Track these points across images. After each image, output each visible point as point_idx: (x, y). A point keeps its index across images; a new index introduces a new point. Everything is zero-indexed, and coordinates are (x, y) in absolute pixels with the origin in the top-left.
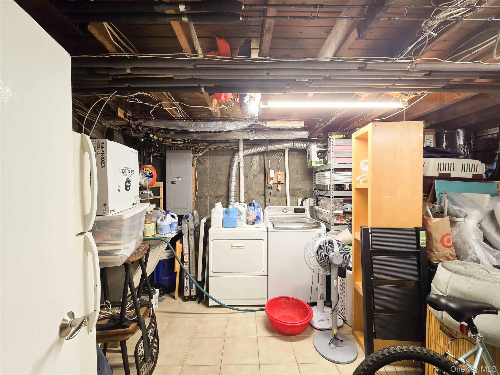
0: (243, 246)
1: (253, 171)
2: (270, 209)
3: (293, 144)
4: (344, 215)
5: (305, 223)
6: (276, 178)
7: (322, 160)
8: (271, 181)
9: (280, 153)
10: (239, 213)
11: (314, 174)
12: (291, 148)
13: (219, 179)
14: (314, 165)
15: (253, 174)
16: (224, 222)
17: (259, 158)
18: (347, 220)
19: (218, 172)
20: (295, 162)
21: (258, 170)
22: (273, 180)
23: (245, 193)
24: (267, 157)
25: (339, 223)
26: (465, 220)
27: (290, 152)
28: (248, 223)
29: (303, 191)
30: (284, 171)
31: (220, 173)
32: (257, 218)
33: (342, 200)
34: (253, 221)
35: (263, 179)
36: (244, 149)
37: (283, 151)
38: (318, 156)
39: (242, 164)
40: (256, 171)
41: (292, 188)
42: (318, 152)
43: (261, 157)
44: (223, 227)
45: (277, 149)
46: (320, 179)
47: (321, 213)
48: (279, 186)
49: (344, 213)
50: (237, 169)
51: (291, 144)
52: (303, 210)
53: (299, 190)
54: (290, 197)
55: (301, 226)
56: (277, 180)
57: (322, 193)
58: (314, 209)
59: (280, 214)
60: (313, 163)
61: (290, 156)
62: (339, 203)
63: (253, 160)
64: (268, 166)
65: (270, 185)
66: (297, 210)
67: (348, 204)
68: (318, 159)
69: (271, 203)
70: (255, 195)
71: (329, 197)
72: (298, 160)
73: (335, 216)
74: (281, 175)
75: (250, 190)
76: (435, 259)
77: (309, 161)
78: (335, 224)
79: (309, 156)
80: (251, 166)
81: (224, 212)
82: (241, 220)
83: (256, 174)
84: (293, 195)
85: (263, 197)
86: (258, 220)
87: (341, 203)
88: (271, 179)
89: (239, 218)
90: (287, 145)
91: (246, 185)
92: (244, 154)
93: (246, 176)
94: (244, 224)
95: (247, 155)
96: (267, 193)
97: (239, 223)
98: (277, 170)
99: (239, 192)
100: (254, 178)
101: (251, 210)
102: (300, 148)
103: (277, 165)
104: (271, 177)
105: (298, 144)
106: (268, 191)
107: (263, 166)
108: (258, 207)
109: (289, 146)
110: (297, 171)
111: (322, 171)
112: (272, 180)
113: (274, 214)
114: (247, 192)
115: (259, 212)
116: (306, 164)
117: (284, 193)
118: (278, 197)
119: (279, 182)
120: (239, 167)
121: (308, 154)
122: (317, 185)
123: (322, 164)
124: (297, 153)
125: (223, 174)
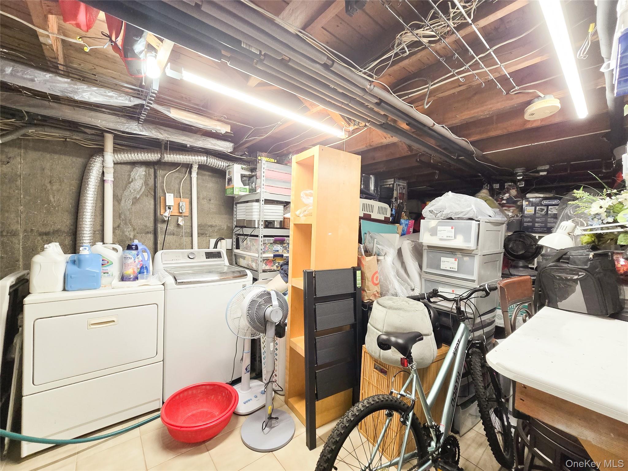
0: (114, 321)
1: (132, 191)
2: (165, 254)
3: (205, 158)
4: (274, 259)
5: (222, 273)
6: (176, 207)
7: (247, 187)
8: (168, 211)
9: (184, 170)
10: (105, 263)
11: (234, 206)
12: (202, 164)
13: (52, 200)
14: (237, 192)
15: (132, 197)
16: (69, 280)
17: (145, 171)
18: (277, 264)
19: (49, 186)
20: (206, 186)
21: (143, 190)
22: (172, 209)
23: (114, 229)
24: (160, 173)
25: (268, 270)
26: (385, 258)
27: (200, 171)
28: (123, 278)
29: (218, 228)
30: (190, 198)
31: (54, 188)
32: (143, 270)
33: (272, 240)
34: (135, 275)
35: (152, 207)
36: (115, 151)
37: (188, 167)
38: (242, 181)
39: (109, 177)
40: (138, 193)
41: (201, 224)
42: (243, 176)
43: (149, 170)
44: (64, 290)
45: (179, 162)
46: (245, 213)
47: (244, 258)
48: (180, 219)
49: (275, 256)
50: (98, 184)
51: (202, 159)
52: (218, 255)
53: (211, 226)
54: (198, 237)
55: (216, 277)
56: (177, 211)
57: (247, 231)
58: (233, 253)
59: (184, 261)
60: (235, 190)
61: (200, 177)
62: (269, 244)
63: (133, 174)
64: (162, 187)
65: (166, 216)
66: (209, 255)
67: (279, 245)
68: (241, 185)
69: (165, 246)
70: (136, 231)
71: (257, 236)
72: (211, 184)
73: (264, 260)
74: (185, 204)
75: (126, 224)
76: (366, 298)
77: (230, 187)
78: (264, 271)
79: (230, 180)
80: (130, 183)
81: (68, 262)
82: (109, 275)
83: (138, 196)
84: (202, 234)
85: (151, 236)
86: (145, 273)
87: (271, 243)
88: (167, 207)
89: (105, 271)
90: (196, 158)
91: (117, 215)
92: (115, 160)
93: (117, 199)
94: (116, 282)
95: (121, 163)
96: (159, 229)
97: (105, 280)
98: (178, 195)
99: (103, 225)
100: (133, 203)
101: (130, 256)
102: (216, 167)
103: (177, 186)
104: (167, 205)
105: (214, 161)
106: (161, 227)
107: (153, 186)
108: (144, 251)
109: (200, 161)
110: (210, 200)
111: (247, 202)
112: (169, 208)
113: (174, 262)
114: (118, 226)
115: (146, 259)
116: (224, 190)
117: (189, 230)
118: (177, 235)
119: (181, 213)
120: (103, 181)
121: (227, 177)
122: (238, 221)
123: (248, 193)
124: (210, 173)
125: (63, 190)
